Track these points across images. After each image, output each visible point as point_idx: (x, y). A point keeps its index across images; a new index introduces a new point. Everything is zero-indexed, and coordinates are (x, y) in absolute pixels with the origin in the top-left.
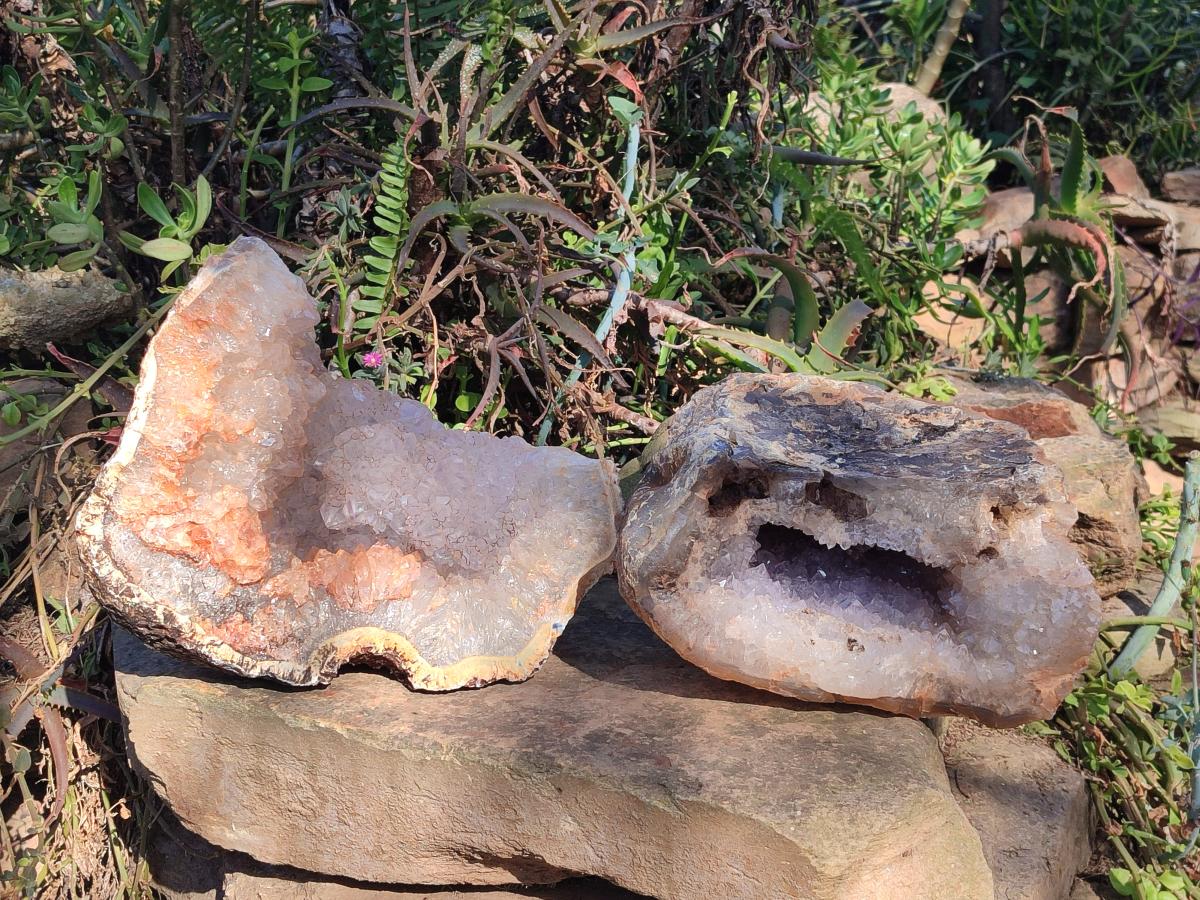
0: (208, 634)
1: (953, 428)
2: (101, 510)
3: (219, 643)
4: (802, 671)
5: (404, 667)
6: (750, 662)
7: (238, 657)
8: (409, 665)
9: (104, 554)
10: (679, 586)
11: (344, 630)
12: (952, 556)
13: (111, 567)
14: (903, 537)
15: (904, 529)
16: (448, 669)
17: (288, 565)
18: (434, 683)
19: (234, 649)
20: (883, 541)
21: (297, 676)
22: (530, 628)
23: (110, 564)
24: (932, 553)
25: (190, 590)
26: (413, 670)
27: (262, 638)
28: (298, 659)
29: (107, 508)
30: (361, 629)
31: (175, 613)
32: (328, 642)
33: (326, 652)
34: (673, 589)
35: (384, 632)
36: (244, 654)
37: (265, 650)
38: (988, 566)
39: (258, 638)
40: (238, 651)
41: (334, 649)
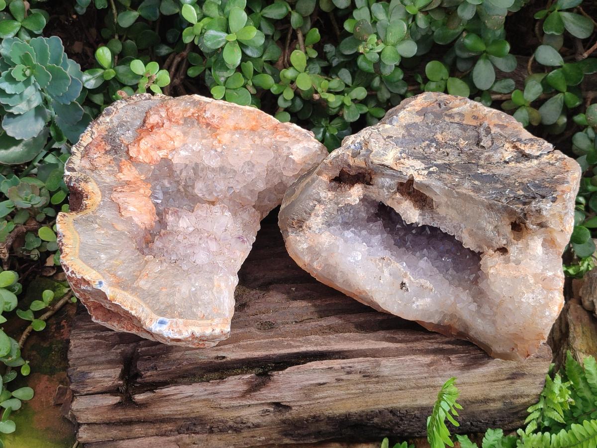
1: (537, 157)
4: (370, 294)
6: (341, 281)
10: (304, 227)
12: (480, 247)
14: (454, 227)
15: (455, 223)
20: (444, 227)
24: (469, 243)
34: (301, 229)
38: (498, 258)
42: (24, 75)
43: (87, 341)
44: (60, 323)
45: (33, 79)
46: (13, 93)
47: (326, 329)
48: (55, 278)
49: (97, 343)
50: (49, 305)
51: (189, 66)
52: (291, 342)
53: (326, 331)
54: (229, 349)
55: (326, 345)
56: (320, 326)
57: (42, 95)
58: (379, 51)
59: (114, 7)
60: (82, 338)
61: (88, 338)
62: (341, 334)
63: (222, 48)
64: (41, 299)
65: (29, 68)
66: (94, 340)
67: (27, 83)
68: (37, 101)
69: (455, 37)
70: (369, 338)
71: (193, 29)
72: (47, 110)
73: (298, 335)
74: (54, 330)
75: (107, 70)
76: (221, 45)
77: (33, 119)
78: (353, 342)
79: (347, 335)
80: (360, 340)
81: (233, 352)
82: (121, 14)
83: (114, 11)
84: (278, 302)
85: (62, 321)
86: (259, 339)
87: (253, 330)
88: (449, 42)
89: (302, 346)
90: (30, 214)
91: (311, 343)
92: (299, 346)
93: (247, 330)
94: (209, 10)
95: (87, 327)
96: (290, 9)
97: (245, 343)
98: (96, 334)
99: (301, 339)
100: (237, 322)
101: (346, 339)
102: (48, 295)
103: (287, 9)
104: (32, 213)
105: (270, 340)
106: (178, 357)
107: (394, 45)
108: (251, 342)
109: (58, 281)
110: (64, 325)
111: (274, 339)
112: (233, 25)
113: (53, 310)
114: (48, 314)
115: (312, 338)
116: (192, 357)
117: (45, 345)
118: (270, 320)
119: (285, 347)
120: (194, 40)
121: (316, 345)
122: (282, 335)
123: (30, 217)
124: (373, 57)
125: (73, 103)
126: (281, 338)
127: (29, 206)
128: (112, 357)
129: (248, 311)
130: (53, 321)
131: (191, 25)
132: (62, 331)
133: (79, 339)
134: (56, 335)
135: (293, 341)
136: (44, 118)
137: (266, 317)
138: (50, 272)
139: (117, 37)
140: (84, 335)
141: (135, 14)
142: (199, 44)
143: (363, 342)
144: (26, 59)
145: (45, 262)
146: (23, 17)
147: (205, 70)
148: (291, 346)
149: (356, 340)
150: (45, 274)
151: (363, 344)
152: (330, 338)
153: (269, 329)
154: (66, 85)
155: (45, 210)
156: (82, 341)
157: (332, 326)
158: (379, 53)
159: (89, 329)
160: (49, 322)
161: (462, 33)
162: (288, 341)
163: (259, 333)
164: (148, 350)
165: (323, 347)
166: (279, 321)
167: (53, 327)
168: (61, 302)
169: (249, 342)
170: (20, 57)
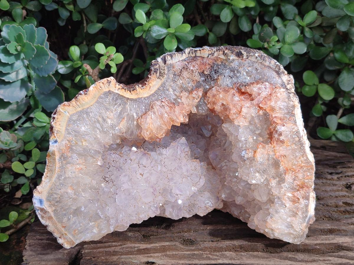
0: (217, 57)
2: (288, 87)
3: (210, 56)
5: (122, 85)
7: (198, 54)
8: (120, 87)
9: (277, 69)
11: (159, 89)
13: (271, 65)
16: (102, 92)
17: (197, 107)
18: (105, 83)
19: (201, 57)
21: (169, 58)
22: (69, 133)
23: (272, 67)
25: (236, 72)
26: (117, 85)
27: (192, 68)
28: (172, 66)
29: (287, 89)
30: (152, 93)
31: (237, 58)
32: (163, 80)
33: (161, 75)
35: (141, 97)
36: (196, 57)
37: (188, 63)
39: (194, 66)
40: (199, 57)
41: (159, 78)
42: (16, 50)
43: (40, 241)
44: (20, 239)
45: (22, 56)
46: (6, 62)
47: (238, 248)
48: (20, 207)
49: (49, 244)
50: (13, 224)
51: (134, 67)
52: (210, 256)
53: (238, 250)
54: (158, 257)
55: (239, 260)
56: (233, 244)
57: (27, 71)
58: (279, 47)
59: (85, 22)
60: (37, 239)
61: (42, 240)
62: (251, 253)
63: (164, 39)
64: (8, 219)
65: (20, 45)
66: (45, 242)
67: (17, 57)
68: (23, 74)
69: (324, 56)
70: (274, 257)
71: (142, 28)
72: (30, 84)
73: (215, 251)
74: (14, 244)
75: (75, 62)
76: (163, 37)
77: (18, 89)
78: (262, 259)
79: (255, 253)
80: (267, 258)
81: (161, 259)
82: (89, 25)
83: (85, 25)
84: (197, 225)
85: (21, 237)
86: (183, 251)
87: (177, 244)
88: (320, 59)
89: (219, 259)
90: (8, 157)
91: (226, 257)
92: (216, 259)
93: (173, 243)
94: (156, 15)
95: (41, 231)
96: (208, 31)
97: (171, 253)
98: (48, 237)
99: (218, 254)
100: (164, 237)
101: (255, 257)
102: (14, 215)
103: (207, 31)
104: (9, 157)
105: (192, 252)
106: (115, 260)
107: (290, 44)
108: (177, 253)
109: (22, 209)
110: (23, 240)
111: (195, 252)
112: (172, 23)
113: (16, 228)
114: (12, 231)
115: (228, 253)
116: (127, 261)
117: (6, 254)
118: (192, 239)
119: (204, 259)
120: (142, 35)
121: (231, 259)
122: (201, 250)
123: (8, 160)
124: (275, 51)
125: (49, 76)
126: (201, 252)
127: (8, 148)
128: (60, 256)
129: (173, 229)
130: (15, 236)
131: (141, 25)
132: (21, 244)
133: (34, 240)
134: (15, 247)
135: (211, 255)
136: (27, 90)
137: (188, 235)
138: (17, 202)
139: (85, 43)
140: (38, 237)
141: (99, 26)
142: (146, 37)
143: (270, 259)
144: (19, 39)
145: (15, 195)
146: (20, 21)
147: (144, 71)
148: (209, 259)
149: (263, 258)
150: (13, 203)
151: (270, 261)
152: (242, 255)
153: (190, 244)
154: (45, 59)
155: (19, 155)
156: (36, 241)
157: (242, 246)
158: (280, 49)
159: (43, 233)
160: (12, 237)
161: (329, 54)
162: (207, 254)
163: (182, 247)
164: (91, 252)
165: (237, 261)
166: (198, 239)
167: (14, 241)
168: (23, 223)
169: (174, 253)
170: (15, 37)
